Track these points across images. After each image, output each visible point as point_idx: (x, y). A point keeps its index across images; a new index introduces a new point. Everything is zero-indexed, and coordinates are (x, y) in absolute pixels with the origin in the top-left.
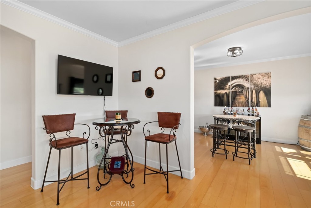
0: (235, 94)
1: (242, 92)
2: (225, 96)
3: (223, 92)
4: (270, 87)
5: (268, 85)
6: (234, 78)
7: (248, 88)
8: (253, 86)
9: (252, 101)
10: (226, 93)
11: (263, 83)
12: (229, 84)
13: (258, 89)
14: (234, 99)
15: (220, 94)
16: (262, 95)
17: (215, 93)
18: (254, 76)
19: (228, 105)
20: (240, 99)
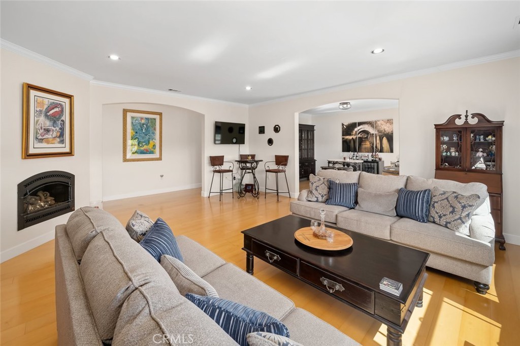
0: (361, 140)
1: (367, 138)
2: (352, 142)
3: (349, 137)
4: (392, 133)
5: (390, 131)
6: (360, 124)
7: (373, 134)
8: (377, 133)
9: (376, 147)
10: (353, 138)
11: (386, 130)
12: (356, 129)
13: (382, 135)
14: (360, 145)
15: (347, 139)
16: (385, 140)
17: (343, 138)
18: (378, 122)
19: (355, 151)
20: (365, 145)
